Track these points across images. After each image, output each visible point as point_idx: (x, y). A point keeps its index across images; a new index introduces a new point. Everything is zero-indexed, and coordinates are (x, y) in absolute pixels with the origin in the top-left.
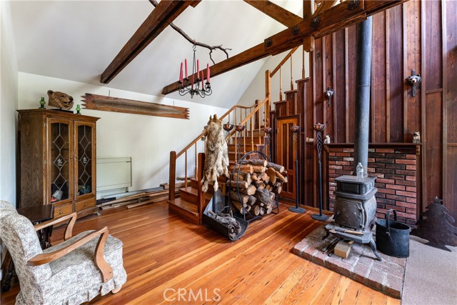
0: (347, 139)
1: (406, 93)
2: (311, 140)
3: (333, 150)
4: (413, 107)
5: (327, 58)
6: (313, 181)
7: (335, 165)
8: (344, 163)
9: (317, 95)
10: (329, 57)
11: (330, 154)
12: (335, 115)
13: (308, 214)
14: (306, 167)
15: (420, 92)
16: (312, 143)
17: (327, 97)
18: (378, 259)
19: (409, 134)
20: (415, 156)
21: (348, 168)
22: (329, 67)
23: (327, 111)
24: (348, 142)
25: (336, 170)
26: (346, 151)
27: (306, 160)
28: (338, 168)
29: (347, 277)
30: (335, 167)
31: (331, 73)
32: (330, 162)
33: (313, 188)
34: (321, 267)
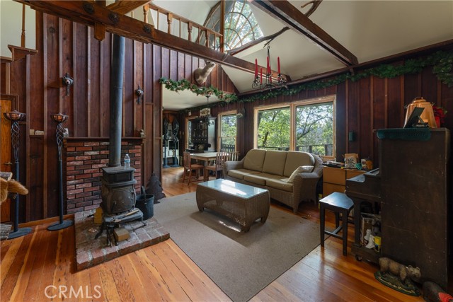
0: (89, 133)
1: (135, 100)
2: (39, 133)
3: (73, 144)
4: (139, 112)
5: (64, 39)
6: (41, 186)
7: (75, 161)
8: (85, 158)
9: (49, 77)
10: (68, 40)
11: (68, 149)
12: (75, 107)
13: (39, 230)
14: (28, 170)
15: (143, 102)
16: (41, 137)
17: (65, 84)
18: (145, 225)
19: (137, 131)
20: (139, 147)
21: (90, 162)
22: (68, 51)
23: (64, 101)
24: (89, 137)
25: (75, 166)
26: (87, 145)
27: (28, 159)
28: (79, 163)
29: (138, 250)
30: (75, 163)
31: (70, 58)
32: (68, 159)
33: (42, 194)
34: (116, 259)
